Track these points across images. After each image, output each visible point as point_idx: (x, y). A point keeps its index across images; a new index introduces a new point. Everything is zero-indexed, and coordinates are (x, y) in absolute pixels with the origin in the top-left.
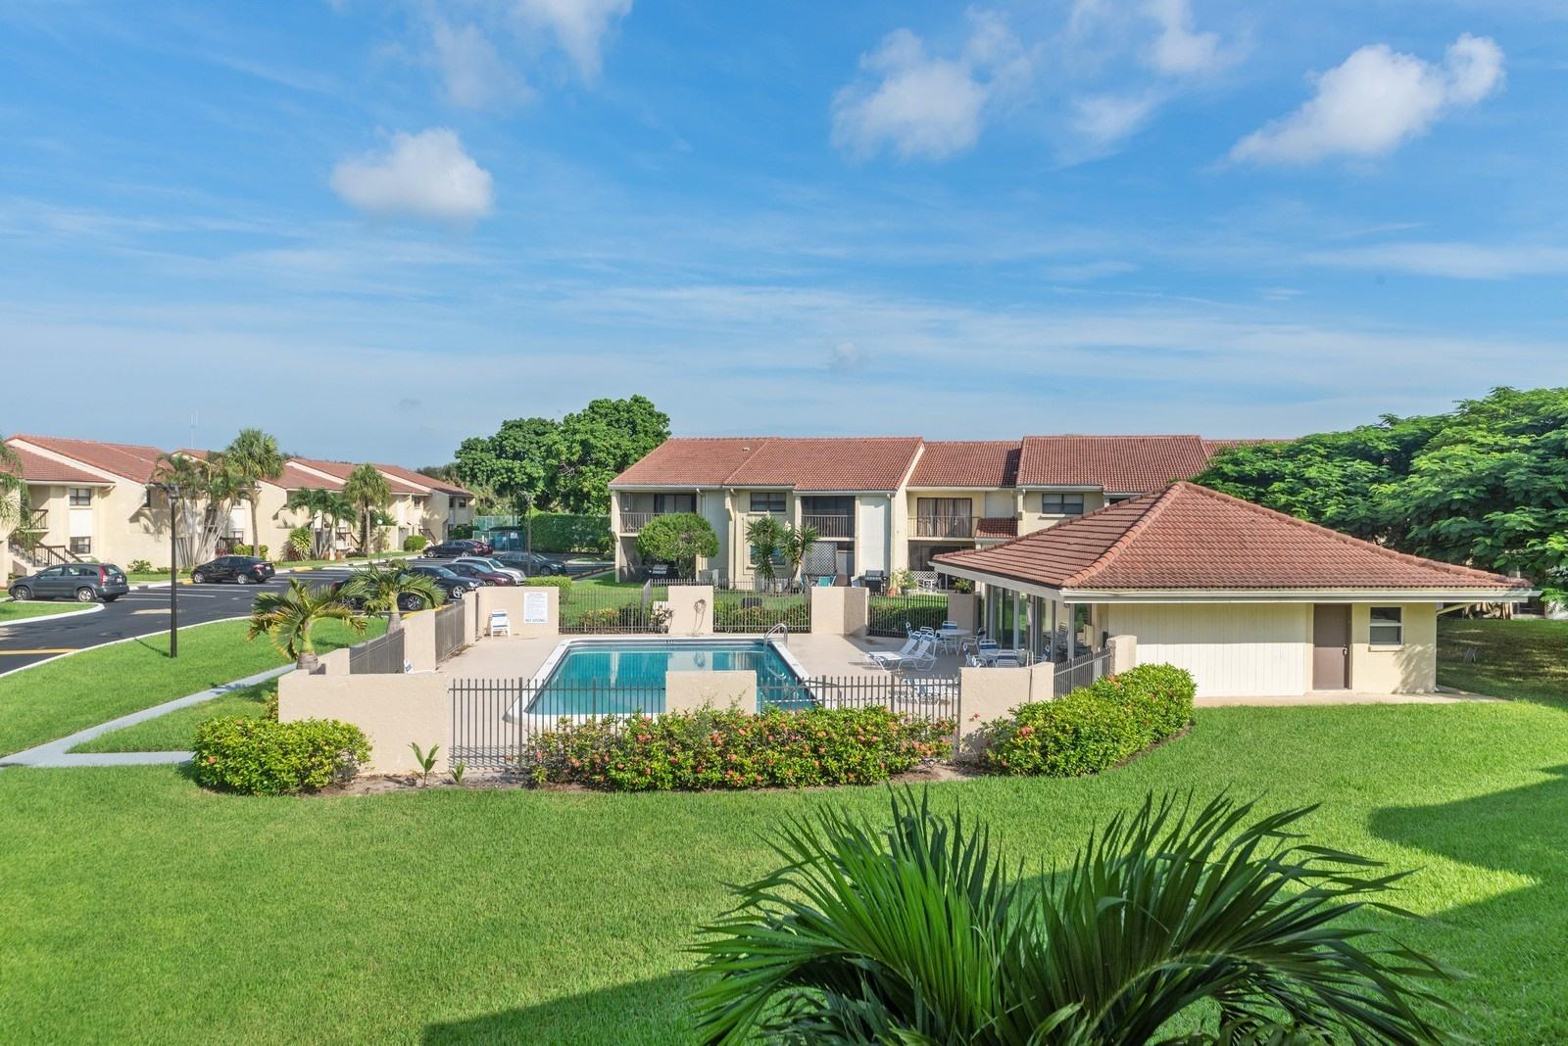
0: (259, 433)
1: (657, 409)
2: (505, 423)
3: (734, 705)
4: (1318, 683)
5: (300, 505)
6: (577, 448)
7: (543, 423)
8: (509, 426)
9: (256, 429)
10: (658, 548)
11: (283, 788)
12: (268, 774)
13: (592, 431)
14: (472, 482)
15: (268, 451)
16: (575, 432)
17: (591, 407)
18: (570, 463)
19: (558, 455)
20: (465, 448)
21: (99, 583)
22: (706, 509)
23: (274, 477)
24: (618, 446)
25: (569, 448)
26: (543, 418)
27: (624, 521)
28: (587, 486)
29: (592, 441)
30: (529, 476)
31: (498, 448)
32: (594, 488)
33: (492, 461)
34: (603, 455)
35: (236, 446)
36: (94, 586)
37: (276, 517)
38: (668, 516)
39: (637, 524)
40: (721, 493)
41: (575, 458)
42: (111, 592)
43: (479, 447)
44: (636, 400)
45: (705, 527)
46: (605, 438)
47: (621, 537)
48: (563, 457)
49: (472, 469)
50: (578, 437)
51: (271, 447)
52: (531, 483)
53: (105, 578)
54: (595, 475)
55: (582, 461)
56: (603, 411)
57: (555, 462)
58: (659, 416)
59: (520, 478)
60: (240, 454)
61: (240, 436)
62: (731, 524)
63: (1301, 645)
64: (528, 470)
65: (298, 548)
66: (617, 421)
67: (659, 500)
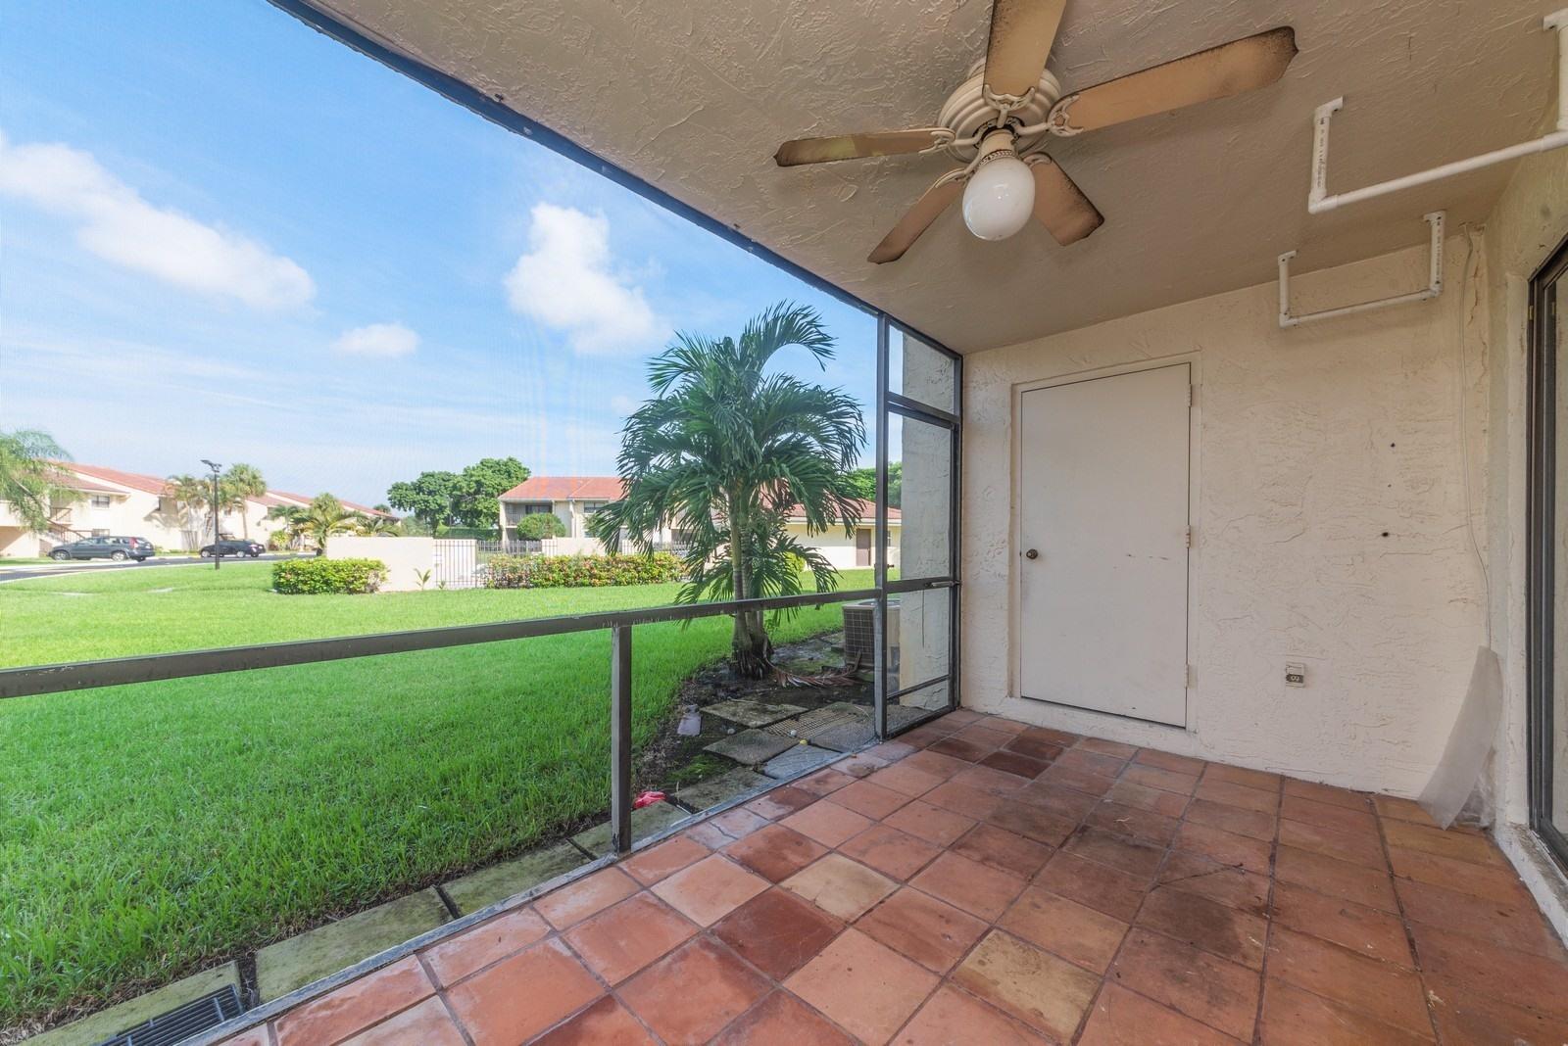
0: (248, 466)
1: (523, 466)
2: (423, 474)
3: (594, 551)
4: (858, 564)
5: (278, 516)
6: (473, 485)
7: (448, 474)
8: (425, 475)
9: (245, 463)
10: (530, 531)
11: (337, 590)
12: (327, 583)
13: (483, 476)
14: (399, 508)
15: (254, 477)
16: (472, 476)
17: (482, 463)
18: (469, 494)
19: (460, 489)
20: (394, 488)
21: (131, 548)
22: (557, 511)
23: (260, 494)
24: (500, 484)
25: (468, 485)
26: (448, 471)
27: (508, 520)
28: (480, 507)
29: (483, 480)
30: (439, 505)
31: (418, 488)
32: (485, 508)
33: (412, 496)
34: (490, 490)
35: (229, 474)
36: (127, 550)
37: (259, 524)
38: (535, 515)
39: (515, 521)
40: (568, 502)
41: (472, 491)
42: (141, 554)
43: (404, 488)
44: (511, 460)
45: (558, 521)
46: (491, 479)
47: (508, 529)
48: (464, 490)
49: (399, 501)
50: (474, 478)
51: (257, 475)
52: (441, 509)
53: (136, 546)
54: (486, 500)
55: (477, 492)
56: (489, 465)
57: (459, 493)
58: (525, 469)
59: (433, 506)
60: (233, 478)
61: (232, 467)
62: (573, 520)
63: (851, 548)
64: (439, 502)
65: (276, 543)
66: (499, 471)
67: (528, 507)
